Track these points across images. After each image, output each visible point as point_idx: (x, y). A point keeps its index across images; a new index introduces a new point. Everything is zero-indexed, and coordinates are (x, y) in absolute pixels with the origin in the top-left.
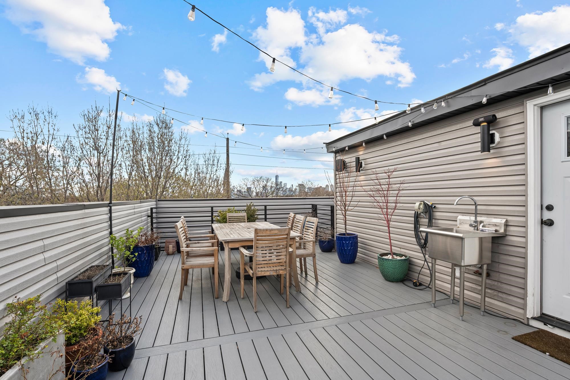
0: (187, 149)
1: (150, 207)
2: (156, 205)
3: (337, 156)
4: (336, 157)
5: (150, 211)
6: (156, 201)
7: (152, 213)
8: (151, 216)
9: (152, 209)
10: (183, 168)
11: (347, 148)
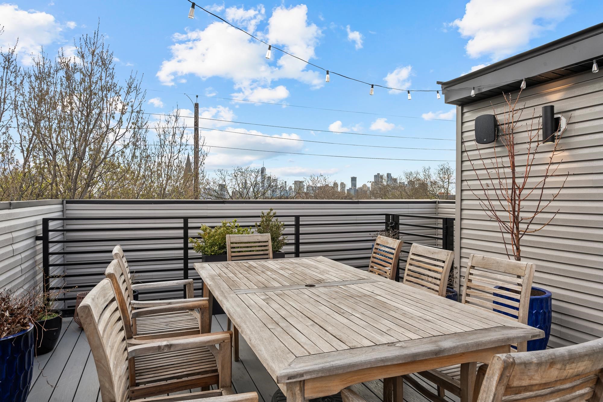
0: (138, 109)
1: (40, 218)
2: (63, 211)
3: (464, 111)
4: (463, 114)
5: (40, 227)
6: (62, 204)
7: (46, 230)
8: (45, 239)
9: (46, 222)
10: (128, 144)
11: (523, 85)
